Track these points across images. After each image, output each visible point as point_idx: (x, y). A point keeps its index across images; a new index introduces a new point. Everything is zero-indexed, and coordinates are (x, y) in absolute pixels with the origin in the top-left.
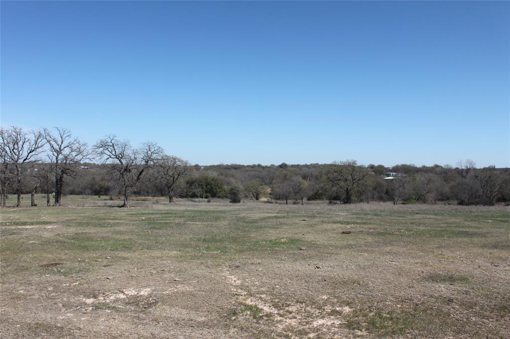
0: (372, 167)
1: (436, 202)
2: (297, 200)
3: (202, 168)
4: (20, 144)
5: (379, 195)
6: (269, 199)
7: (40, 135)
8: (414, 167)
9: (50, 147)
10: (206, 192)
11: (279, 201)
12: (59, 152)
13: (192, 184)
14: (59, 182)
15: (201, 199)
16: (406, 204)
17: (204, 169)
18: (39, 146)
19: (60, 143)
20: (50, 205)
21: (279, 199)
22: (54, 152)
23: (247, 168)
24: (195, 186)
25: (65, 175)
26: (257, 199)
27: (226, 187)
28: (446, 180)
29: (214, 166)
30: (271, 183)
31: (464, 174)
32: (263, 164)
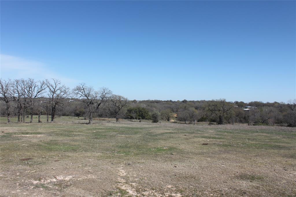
0: (237, 103)
1: (274, 125)
2: (191, 121)
3: (138, 102)
4: (33, 87)
5: (240, 119)
6: (176, 120)
7: (44, 83)
8: (262, 103)
9: (49, 89)
10: (139, 116)
11: (181, 122)
12: (54, 92)
13: (131, 111)
14: (54, 109)
15: (135, 120)
16: (255, 125)
17: (139, 102)
18: (43, 89)
19: (55, 88)
20: (49, 122)
21: (181, 121)
22: (51, 93)
23: (164, 102)
24: (133, 112)
25: (57, 106)
26: (168, 120)
27: (150, 113)
28: (281, 111)
29: (144, 101)
30: (177, 111)
31: (293, 108)
32: (173, 100)
